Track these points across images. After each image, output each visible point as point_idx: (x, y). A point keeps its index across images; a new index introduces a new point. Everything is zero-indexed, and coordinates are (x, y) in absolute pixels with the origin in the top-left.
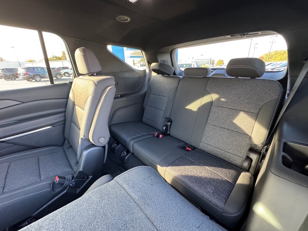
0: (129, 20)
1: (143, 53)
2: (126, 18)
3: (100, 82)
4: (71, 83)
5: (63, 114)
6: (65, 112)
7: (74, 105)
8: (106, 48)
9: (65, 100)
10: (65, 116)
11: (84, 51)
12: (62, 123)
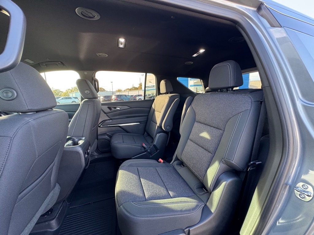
0: (192, 63)
1: (202, 81)
2: (190, 62)
3: (172, 96)
4: (154, 100)
5: (147, 117)
6: (148, 116)
7: (154, 110)
8: (176, 79)
9: (149, 109)
10: (148, 118)
11: (166, 82)
12: (145, 122)
